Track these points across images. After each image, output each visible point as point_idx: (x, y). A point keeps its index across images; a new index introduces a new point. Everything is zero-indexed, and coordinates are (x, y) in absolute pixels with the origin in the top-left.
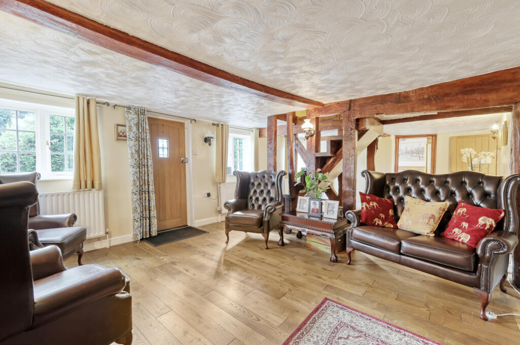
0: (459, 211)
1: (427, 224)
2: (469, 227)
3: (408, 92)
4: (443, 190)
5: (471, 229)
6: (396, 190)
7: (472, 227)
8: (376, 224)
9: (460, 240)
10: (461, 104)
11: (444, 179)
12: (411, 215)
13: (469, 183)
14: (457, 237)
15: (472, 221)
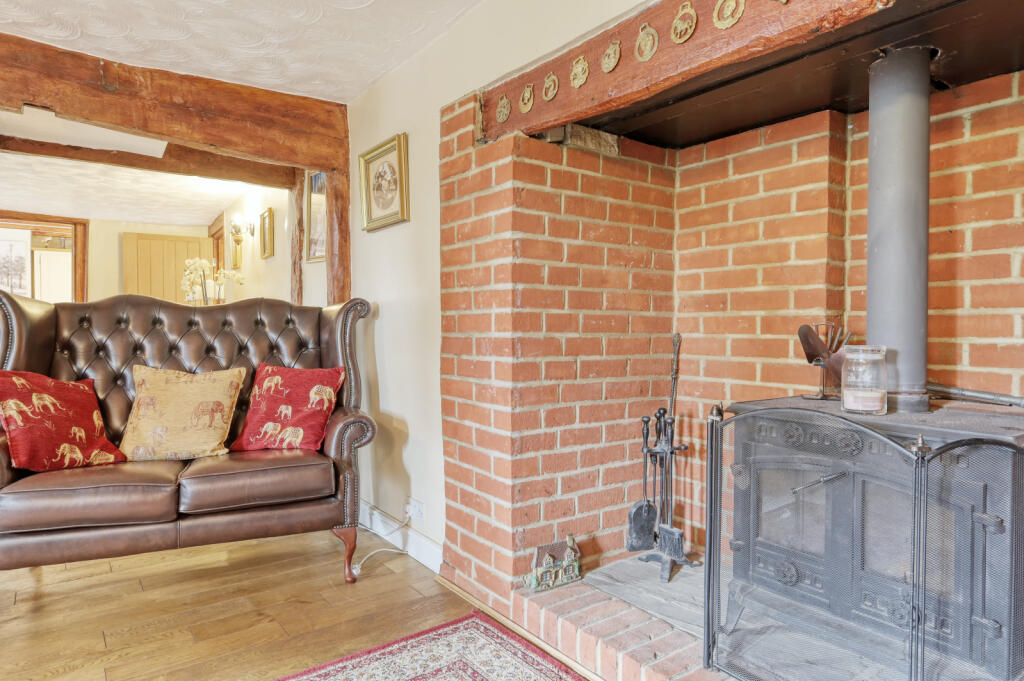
0: (266, 384)
1: (210, 426)
2: (295, 412)
3: (131, 70)
4: (222, 342)
5: (300, 415)
6: (99, 351)
7: (301, 411)
8: (67, 461)
9: (285, 445)
10: (251, 144)
11: (220, 317)
12: (161, 415)
13: (270, 323)
14: (275, 441)
15: (297, 399)
